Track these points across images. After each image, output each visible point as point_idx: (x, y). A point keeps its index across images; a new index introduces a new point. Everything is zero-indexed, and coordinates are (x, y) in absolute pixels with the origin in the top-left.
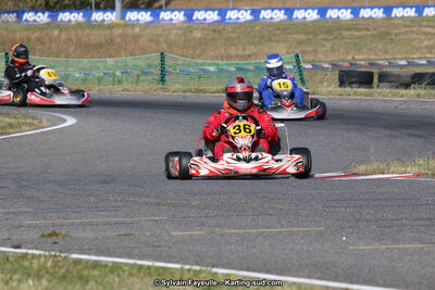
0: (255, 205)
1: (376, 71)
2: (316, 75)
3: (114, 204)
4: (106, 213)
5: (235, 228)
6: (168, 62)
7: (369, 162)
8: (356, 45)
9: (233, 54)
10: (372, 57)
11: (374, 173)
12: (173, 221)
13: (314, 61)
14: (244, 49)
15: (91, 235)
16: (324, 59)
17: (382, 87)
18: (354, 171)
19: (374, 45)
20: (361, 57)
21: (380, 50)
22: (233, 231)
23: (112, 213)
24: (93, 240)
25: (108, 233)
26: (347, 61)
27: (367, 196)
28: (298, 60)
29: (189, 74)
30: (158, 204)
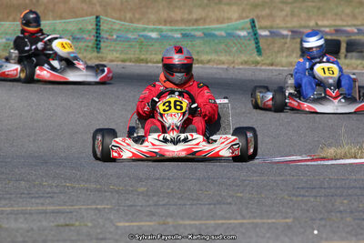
0: (211, 192)
1: (343, 39)
2: (274, 43)
3: (49, 190)
4: (41, 201)
5: (189, 218)
6: (104, 27)
7: (338, 144)
8: (319, 9)
9: (178, 18)
10: (339, 23)
11: (345, 157)
12: (118, 210)
13: (272, 27)
14: (190, 13)
15: (24, 226)
16: (282, 25)
17: (351, 58)
18: (322, 155)
19: (340, 9)
20: (326, 23)
21: (348, 15)
22: (187, 222)
23: (47, 201)
24: (28, 231)
25: (45, 224)
26: (308, 27)
27: (338, 184)
28: (253, 26)
29: (128, 40)
30: (99, 191)
